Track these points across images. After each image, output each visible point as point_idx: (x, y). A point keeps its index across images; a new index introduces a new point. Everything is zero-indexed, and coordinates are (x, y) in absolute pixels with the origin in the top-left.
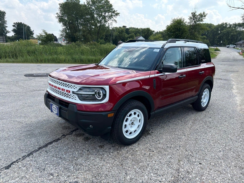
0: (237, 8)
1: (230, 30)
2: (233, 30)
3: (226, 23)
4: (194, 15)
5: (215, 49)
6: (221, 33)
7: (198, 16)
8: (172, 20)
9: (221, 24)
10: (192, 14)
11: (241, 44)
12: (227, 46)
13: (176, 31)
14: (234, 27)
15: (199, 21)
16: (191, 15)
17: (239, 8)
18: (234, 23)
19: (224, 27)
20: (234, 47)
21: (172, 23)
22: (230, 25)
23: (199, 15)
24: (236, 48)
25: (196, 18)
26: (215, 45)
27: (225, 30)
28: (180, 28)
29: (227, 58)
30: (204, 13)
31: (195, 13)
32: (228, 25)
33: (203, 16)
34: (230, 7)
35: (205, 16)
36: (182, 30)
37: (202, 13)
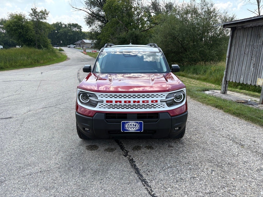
0: (79, 10)
1: (67, 30)
2: (69, 30)
3: (60, 23)
4: (35, 11)
5: (59, 49)
6: (58, 32)
7: (39, 13)
8: (8, 15)
9: (56, 23)
10: (33, 10)
11: (80, 44)
12: (68, 46)
13: (19, 29)
14: (70, 27)
15: (42, 18)
16: (31, 12)
17: (81, 10)
18: (69, 23)
19: (59, 26)
20: (75, 47)
21: (10, 18)
22: (66, 25)
23: (41, 12)
24: (76, 47)
25: (37, 15)
26: (56, 45)
27: (61, 30)
28: (22, 26)
29: (79, 58)
30: (45, 10)
31: (35, 10)
32: (63, 25)
33: (44, 13)
34: (73, 7)
35: (47, 14)
36: (25, 28)
37: (44, 11)
